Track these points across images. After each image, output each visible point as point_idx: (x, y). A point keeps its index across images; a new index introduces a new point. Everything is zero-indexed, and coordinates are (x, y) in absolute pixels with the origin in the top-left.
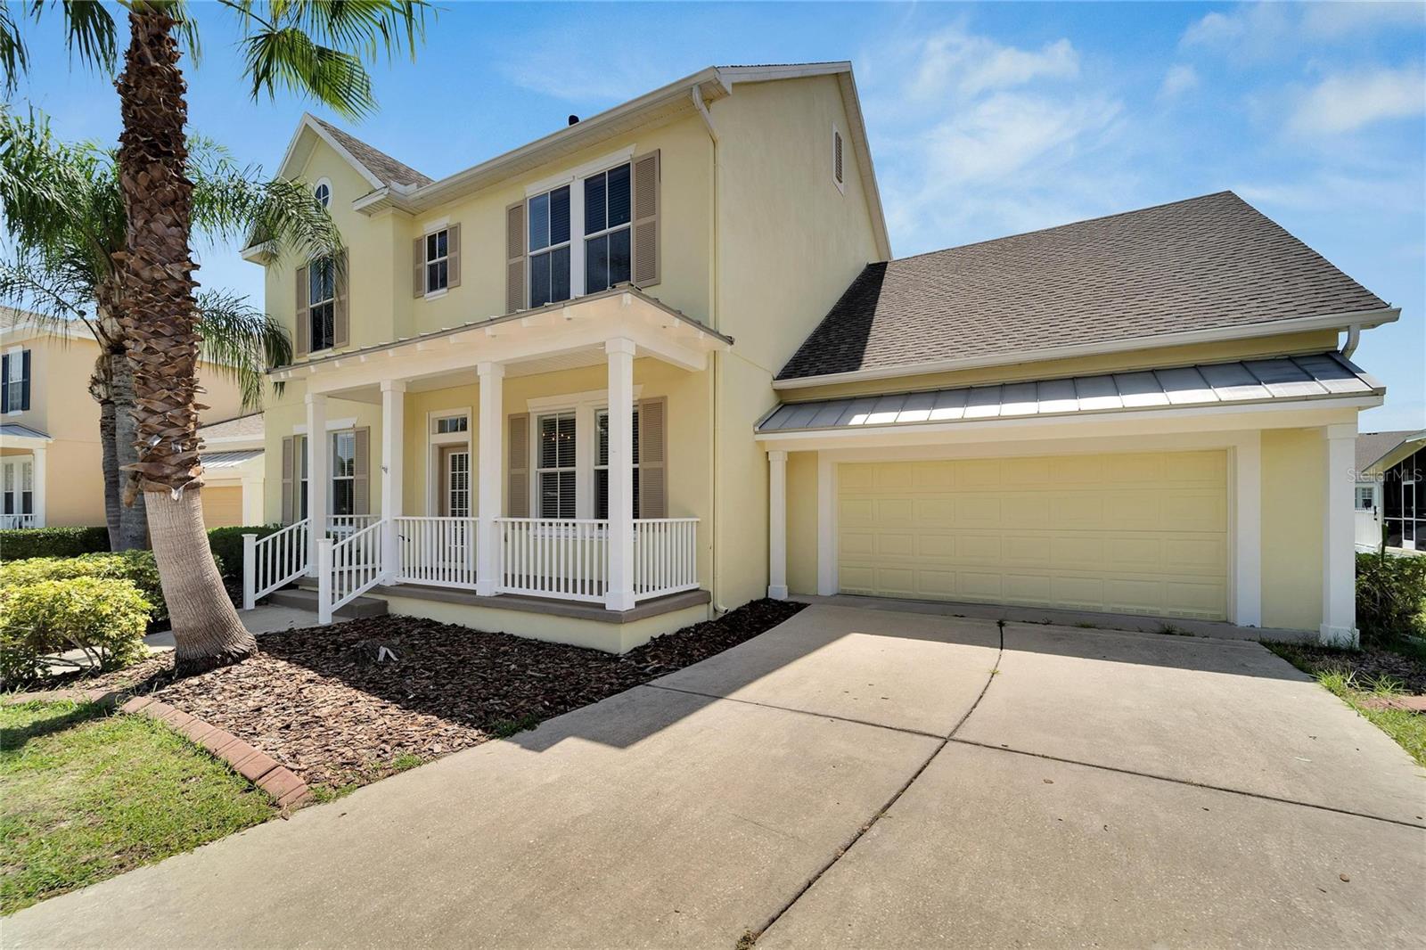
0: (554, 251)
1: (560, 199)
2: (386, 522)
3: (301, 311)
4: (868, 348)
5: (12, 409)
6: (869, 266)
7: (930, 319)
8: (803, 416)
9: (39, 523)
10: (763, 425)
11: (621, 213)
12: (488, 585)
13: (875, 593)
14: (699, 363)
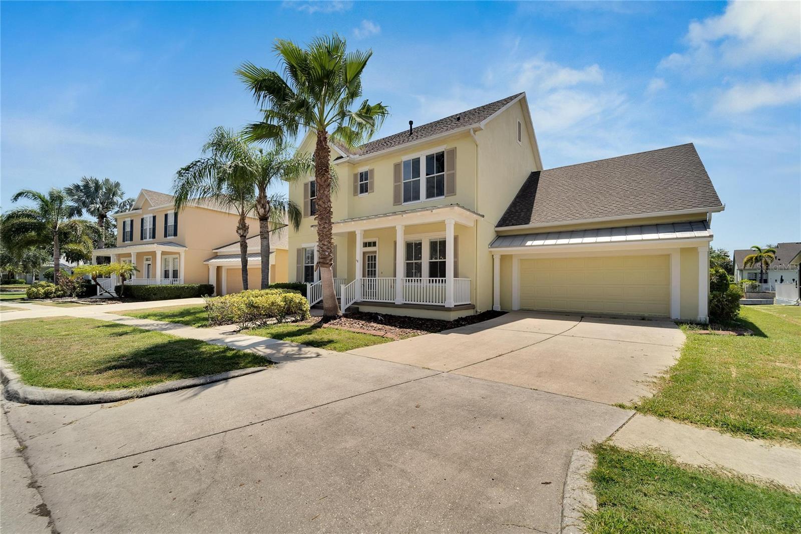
0: (413, 181)
1: (416, 162)
2: (357, 280)
3: (306, 200)
4: (532, 214)
5: (169, 236)
6: (532, 173)
7: (558, 202)
8: (507, 242)
9: (181, 282)
10: (492, 245)
11: (441, 168)
12: (399, 301)
13: (535, 309)
14: (471, 224)
